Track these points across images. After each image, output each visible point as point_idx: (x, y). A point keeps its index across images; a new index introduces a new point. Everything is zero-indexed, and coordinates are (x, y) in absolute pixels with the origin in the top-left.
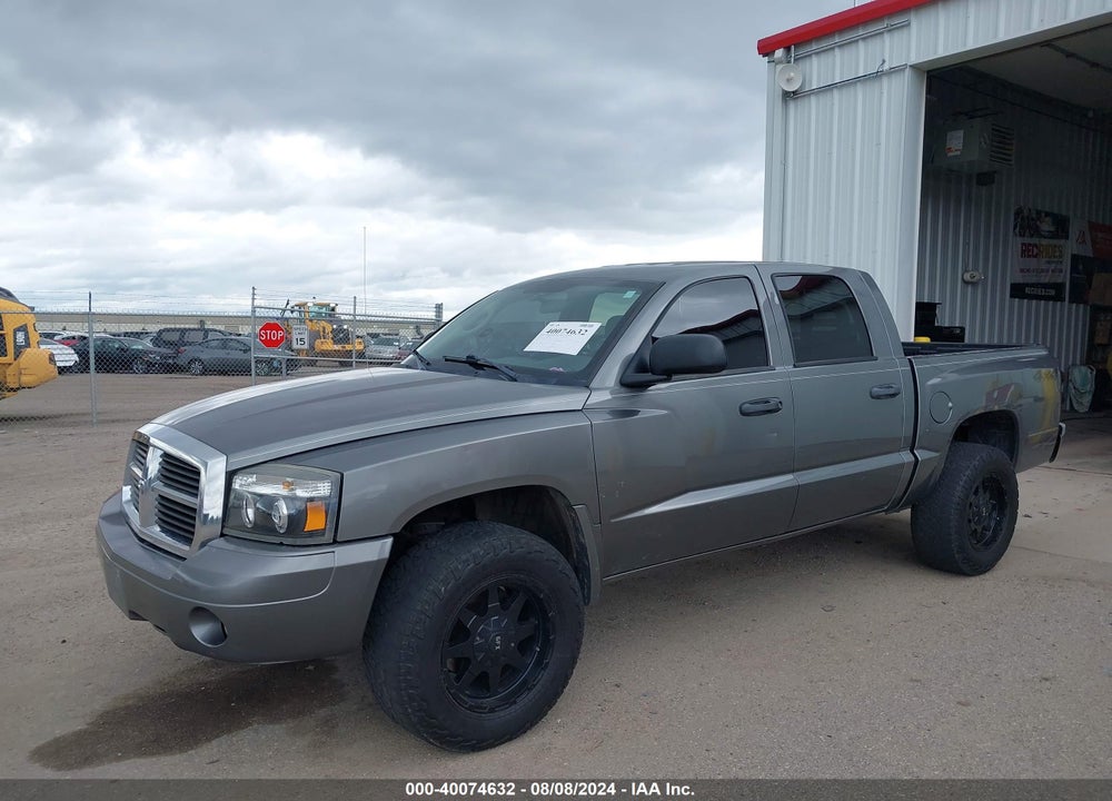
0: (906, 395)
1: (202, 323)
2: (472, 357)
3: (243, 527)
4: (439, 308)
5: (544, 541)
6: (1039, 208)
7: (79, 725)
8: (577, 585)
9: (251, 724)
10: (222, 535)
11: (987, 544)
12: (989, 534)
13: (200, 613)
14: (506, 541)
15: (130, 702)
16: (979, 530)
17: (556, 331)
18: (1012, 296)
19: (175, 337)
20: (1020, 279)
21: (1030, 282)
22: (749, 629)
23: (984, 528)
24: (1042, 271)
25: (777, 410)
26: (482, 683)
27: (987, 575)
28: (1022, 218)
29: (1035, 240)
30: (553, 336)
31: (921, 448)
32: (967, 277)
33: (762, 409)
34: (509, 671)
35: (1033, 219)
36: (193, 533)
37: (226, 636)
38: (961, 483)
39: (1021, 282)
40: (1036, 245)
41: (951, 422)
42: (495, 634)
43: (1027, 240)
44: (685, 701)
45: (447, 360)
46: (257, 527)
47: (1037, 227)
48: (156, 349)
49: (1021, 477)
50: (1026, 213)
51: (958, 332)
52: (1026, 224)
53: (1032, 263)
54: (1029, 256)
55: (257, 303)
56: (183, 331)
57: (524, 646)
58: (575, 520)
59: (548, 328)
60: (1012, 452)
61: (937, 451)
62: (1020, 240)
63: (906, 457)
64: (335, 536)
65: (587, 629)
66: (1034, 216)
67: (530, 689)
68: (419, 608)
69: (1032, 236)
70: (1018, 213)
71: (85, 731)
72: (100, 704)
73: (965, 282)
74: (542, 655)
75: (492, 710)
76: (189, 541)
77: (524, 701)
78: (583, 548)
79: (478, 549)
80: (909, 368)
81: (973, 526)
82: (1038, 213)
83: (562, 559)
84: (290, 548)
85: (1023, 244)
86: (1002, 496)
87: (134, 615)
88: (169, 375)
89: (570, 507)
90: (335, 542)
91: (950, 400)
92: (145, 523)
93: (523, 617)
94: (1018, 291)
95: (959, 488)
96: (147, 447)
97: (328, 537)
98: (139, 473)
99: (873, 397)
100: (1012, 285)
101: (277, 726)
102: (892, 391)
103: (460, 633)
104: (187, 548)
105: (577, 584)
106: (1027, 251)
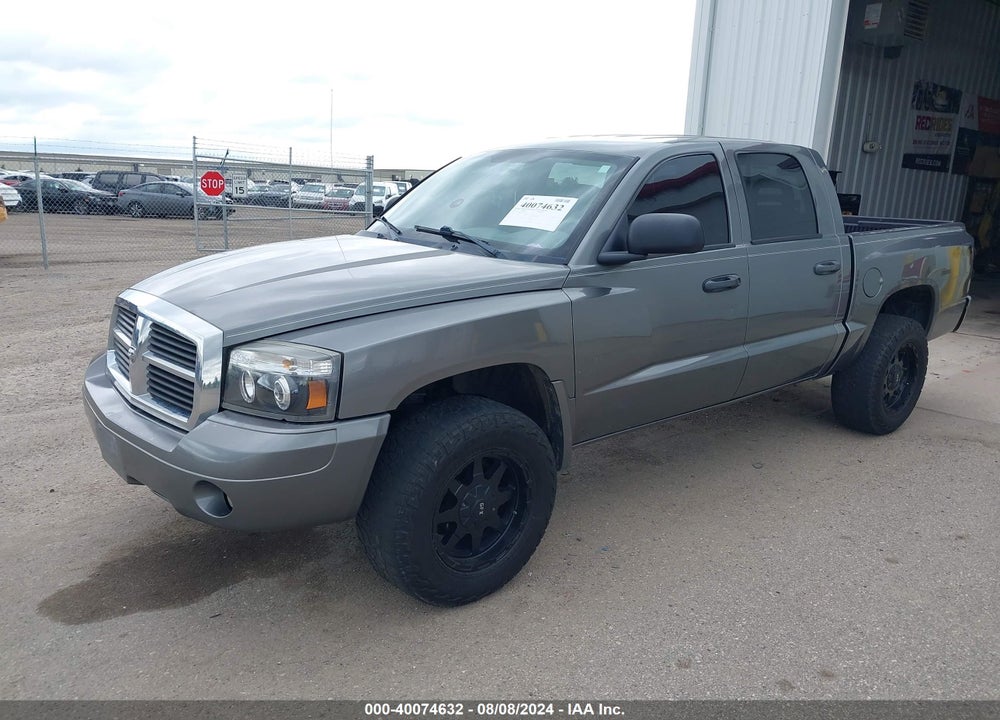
0: (845, 271)
1: (136, 166)
2: (448, 229)
3: (242, 402)
4: (370, 160)
5: (525, 416)
6: (936, 82)
7: (79, 578)
8: (552, 455)
9: (244, 578)
10: (221, 409)
11: (896, 407)
12: (898, 397)
13: (204, 486)
14: (494, 416)
15: (126, 554)
16: (891, 395)
17: (531, 205)
18: (904, 166)
19: (115, 179)
20: (912, 150)
21: (920, 152)
22: (689, 484)
23: (895, 393)
24: (933, 143)
25: (735, 287)
26: (466, 544)
27: (894, 435)
28: (921, 92)
29: (929, 114)
30: (529, 210)
31: (852, 320)
32: (867, 147)
33: (723, 285)
34: (490, 533)
35: (930, 93)
36: (191, 406)
37: (231, 508)
38: (883, 353)
39: (913, 153)
40: (928, 118)
41: (880, 295)
42: (480, 501)
43: (924, 113)
44: (642, 556)
45: (419, 230)
46: (255, 403)
47: (933, 101)
48: (96, 191)
49: (931, 345)
50: (924, 86)
51: (855, 199)
52: (923, 97)
53: (924, 135)
54: (922, 128)
55: (198, 152)
56: (122, 175)
57: (503, 511)
58: (553, 395)
59: (523, 201)
60: (926, 321)
61: (865, 324)
62: (916, 113)
63: (839, 329)
64: (337, 414)
65: (559, 491)
66: (931, 90)
67: (508, 549)
68: (414, 481)
69: (927, 109)
70: (917, 86)
71: (88, 583)
72: (98, 556)
73: (864, 151)
74: (518, 519)
75: (475, 569)
76: (187, 413)
77: (502, 558)
78: (558, 420)
79: (467, 425)
80: (848, 245)
81: (887, 390)
82: (935, 86)
83: (541, 432)
84: (292, 425)
85: (918, 117)
86: (914, 363)
87: (132, 480)
88: (108, 217)
89: (549, 383)
90: (337, 420)
91: (881, 276)
92: (136, 390)
93: (503, 485)
94: (909, 161)
95: (880, 357)
96: (135, 316)
97: (330, 414)
98: (128, 341)
99: (816, 273)
100: (905, 156)
101: (270, 580)
102: (834, 268)
103: (449, 501)
104: (185, 420)
105: (552, 453)
106: (921, 124)
